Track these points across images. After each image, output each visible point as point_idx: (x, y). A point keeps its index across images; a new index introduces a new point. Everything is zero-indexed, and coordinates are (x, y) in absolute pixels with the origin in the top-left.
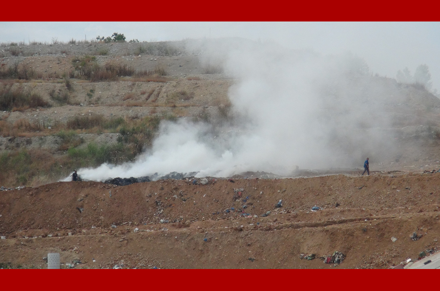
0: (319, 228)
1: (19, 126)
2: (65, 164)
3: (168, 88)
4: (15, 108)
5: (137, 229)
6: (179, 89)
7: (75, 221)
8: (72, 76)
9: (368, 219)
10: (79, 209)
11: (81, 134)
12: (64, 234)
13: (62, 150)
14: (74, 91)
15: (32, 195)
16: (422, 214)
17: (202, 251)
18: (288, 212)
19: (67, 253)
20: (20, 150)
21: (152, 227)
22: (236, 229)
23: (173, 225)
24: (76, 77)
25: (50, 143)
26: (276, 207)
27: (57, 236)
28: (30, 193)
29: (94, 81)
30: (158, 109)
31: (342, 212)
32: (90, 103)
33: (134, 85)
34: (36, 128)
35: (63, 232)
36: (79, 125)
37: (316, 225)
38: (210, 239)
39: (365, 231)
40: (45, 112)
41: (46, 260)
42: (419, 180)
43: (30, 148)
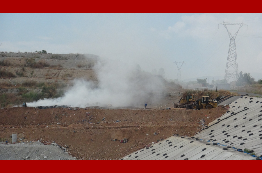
0: (119, 129)
1: (3, 84)
2: (21, 100)
3: (62, 72)
4: (2, 77)
5: (48, 126)
6: (67, 73)
7: (24, 122)
8: (25, 66)
9: (138, 126)
10: (25, 118)
11: (28, 88)
12: (19, 127)
13: (20, 94)
14: (25, 71)
15: (7, 111)
16: (158, 125)
17: (73, 136)
18: (107, 122)
19: (19, 135)
20: (3, 93)
21: (53, 126)
22: (86, 128)
23: (62, 125)
24: (27, 66)
25: (15, 91)
26: (102, 120)
27: (16, 128)
28: (6, 111)
29: (34, 68)
30: (58, 80)
31: (128, 123)
32: (32, 77)
33: (49, 70)
34: (10, 85)
35: (18, 126)
36: (27, 85)
37: (118, 128)
38: (76, 131)
39: (136, 131)
40: (14, 79)
41: (11, 137)
42: (158, 112)
43: (7, 93)
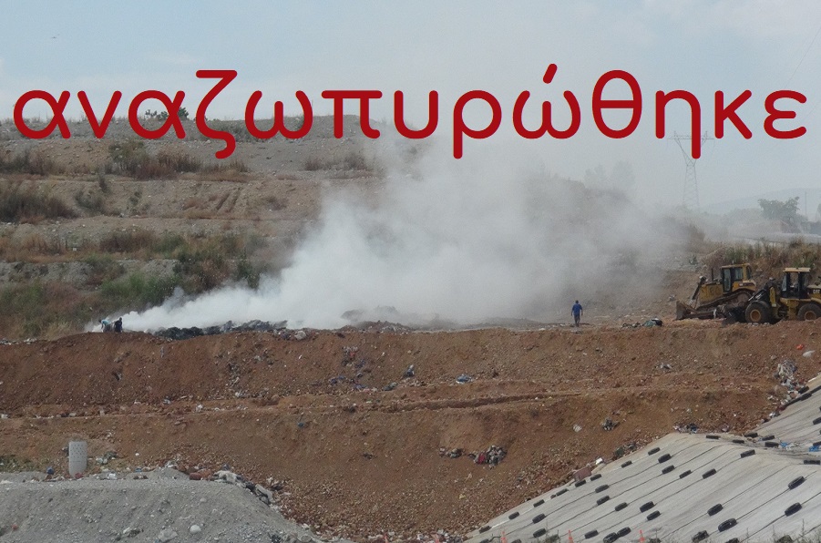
0: (468, 410)
1: (31, 246)
2: (96, 306)
3: (249, 191)
4: (24, 219)
5: (200, 406)
6: (266, 194)
7: (110, 393)
8: (109, 171)
9: (541, 397)
10: (116, 375)
11: (122, 260)
12: (93, 413)
13: (93, 283)
14: (111, 193)
15: (47, 352)
16: (619, 390)
17: (295, 441)
18: (423, 384)
19: (97, 442)
20: (32, 282)
21: (222, 404)
22: (346, 409)
23: (254, 402)
24: (114, 173)
25: (74, 273)
26: (405, 376)
27: (83, 415)
28: (45, 349)
29: (141, 178)
30: (235, 224)
31: (502, 385)
32: (135, 213)
33: (199, 185)
34: (54, 250)
35: (91, 409)
36: (117, 246)
37: (463, 405)
38: (308, 423)
39: (535, 415)
40: (67, 225)
41: (67, 451)
42: (615, 337)
43: (45, 279)
